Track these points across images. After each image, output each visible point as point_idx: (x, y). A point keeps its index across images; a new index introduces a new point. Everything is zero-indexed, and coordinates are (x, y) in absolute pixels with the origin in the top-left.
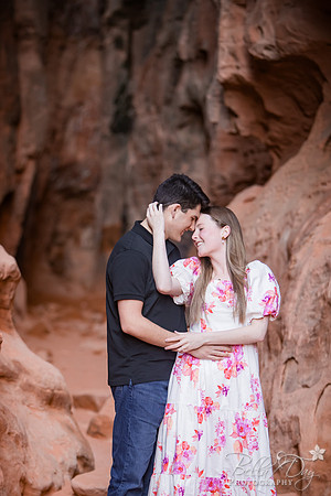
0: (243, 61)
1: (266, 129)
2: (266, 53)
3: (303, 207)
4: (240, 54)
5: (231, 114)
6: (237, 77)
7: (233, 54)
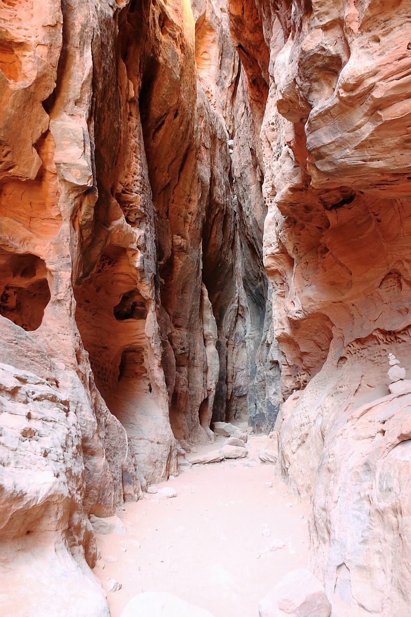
0: (286, 324)
2: (297, 315)
4: (284, 320)
6: (284, 334)
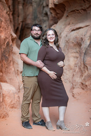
0: (53, 5)
1: (57, 15)
3: (63, 27)
4: (53, 4)
5: (51, 13)
6: (52, 7)
7: (51, 4)
